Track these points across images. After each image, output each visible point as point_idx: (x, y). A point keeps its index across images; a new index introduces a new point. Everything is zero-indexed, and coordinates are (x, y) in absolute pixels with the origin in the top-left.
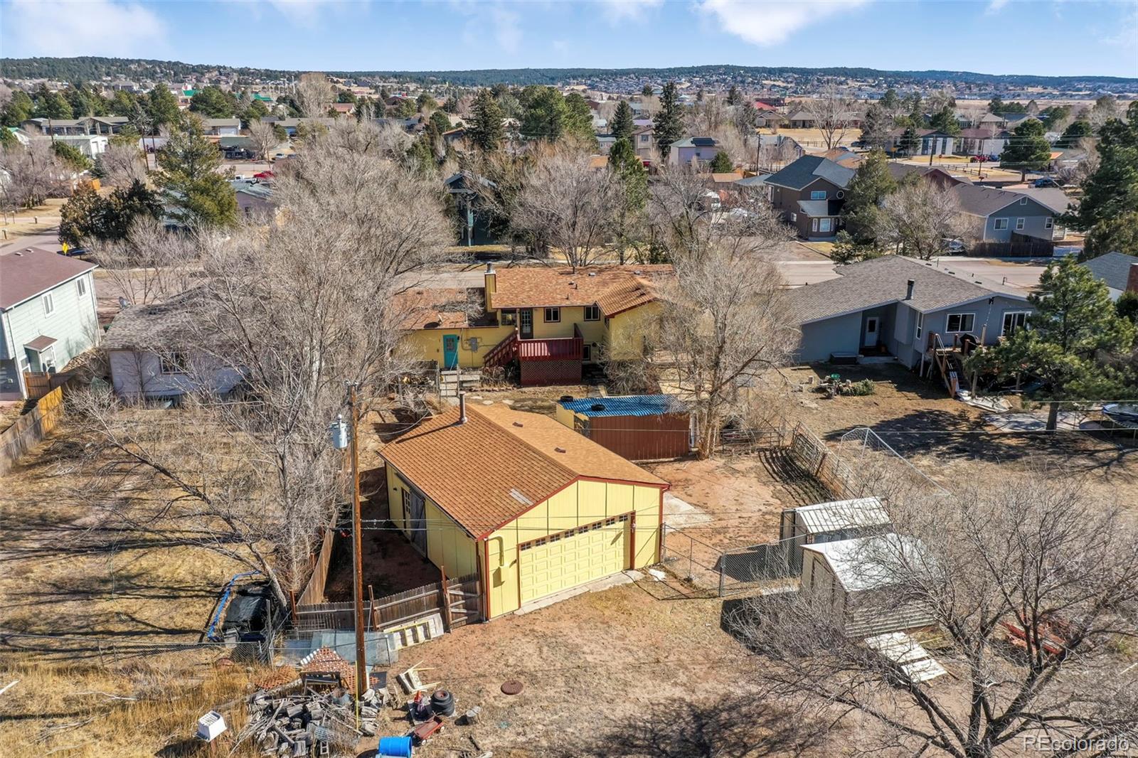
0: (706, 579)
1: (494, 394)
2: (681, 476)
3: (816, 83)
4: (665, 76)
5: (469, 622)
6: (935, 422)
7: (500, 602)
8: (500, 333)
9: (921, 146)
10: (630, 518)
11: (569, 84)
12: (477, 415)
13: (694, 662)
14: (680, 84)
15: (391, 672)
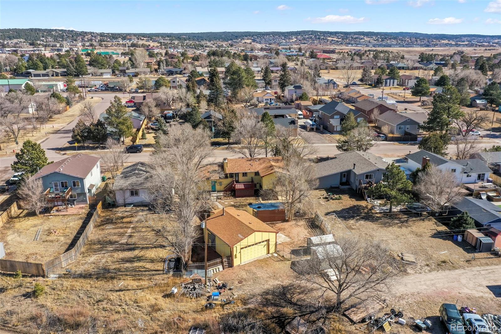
0: (288, 256)
1: (228, 200)
2: (283, 227)
3: (351, 39)
4: (286, 36)
5: (228, 267)
6: (358, 209)
7: (236, 262)
8: (229, 180)
9: (384, 83)
10: (268, 241)
11: (244, 39)
12: (228, 213)
13: (283, 276)
14: (292, 39)
15: (212, 279)
